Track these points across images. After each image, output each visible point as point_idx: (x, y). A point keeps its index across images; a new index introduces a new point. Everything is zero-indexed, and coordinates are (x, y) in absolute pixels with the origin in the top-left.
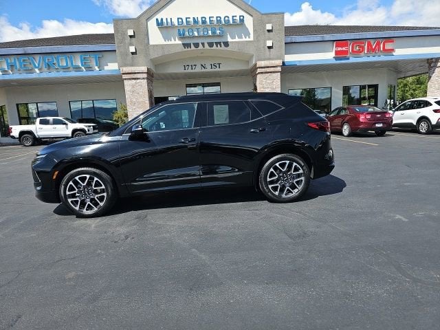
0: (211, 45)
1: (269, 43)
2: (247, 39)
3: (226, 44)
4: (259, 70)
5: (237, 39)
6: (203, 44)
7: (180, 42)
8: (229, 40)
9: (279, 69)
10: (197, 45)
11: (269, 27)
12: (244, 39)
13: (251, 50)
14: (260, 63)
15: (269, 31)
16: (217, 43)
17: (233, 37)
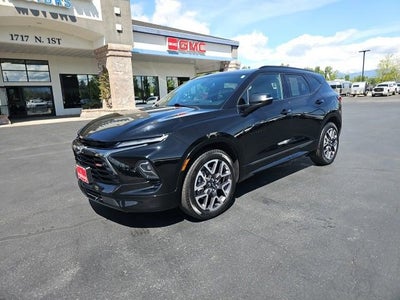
0: (54, 16)
1: (119, 27)
2: (96, 18)
3: (73, 19)
4: (110, 53)
5: (84, 16)
6: (44, 13)
7: (11, 5)
8: (76, 14)
9: (130, 54)
10: (36, 13)
11: (117, 11)
12: (92, 18)
13: (101, 30)
14: (112, 46)
15: (117, 15)
16: (62, 16)
17: (80, 13)
